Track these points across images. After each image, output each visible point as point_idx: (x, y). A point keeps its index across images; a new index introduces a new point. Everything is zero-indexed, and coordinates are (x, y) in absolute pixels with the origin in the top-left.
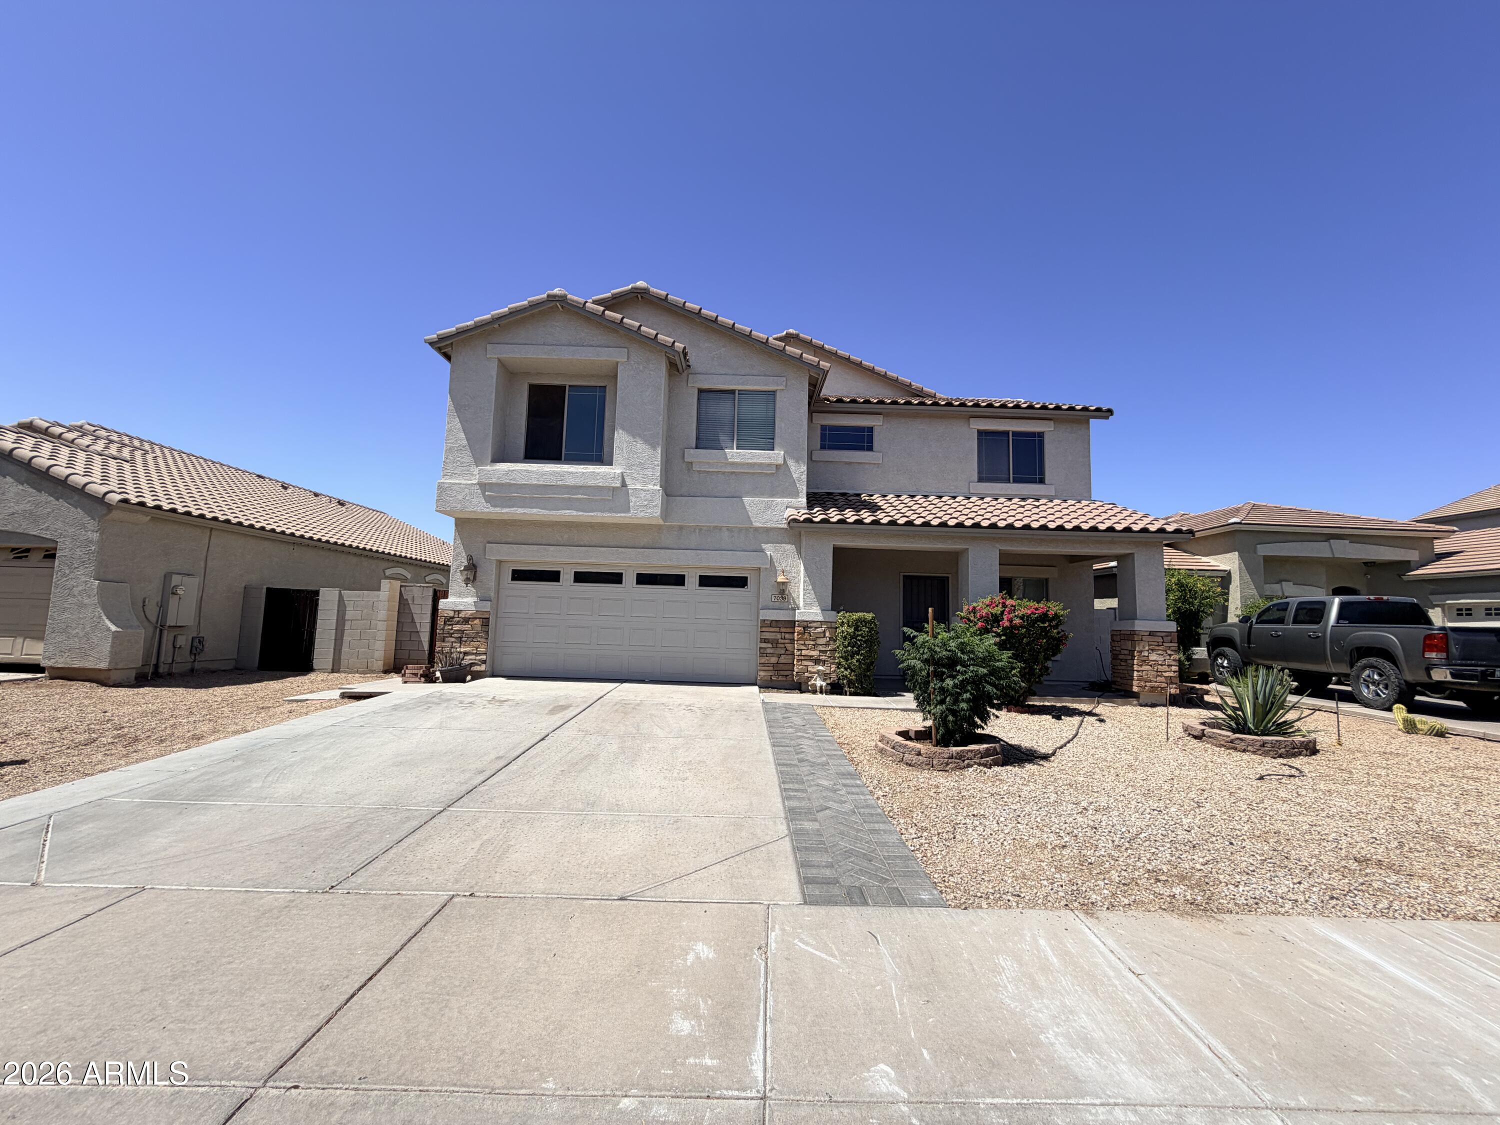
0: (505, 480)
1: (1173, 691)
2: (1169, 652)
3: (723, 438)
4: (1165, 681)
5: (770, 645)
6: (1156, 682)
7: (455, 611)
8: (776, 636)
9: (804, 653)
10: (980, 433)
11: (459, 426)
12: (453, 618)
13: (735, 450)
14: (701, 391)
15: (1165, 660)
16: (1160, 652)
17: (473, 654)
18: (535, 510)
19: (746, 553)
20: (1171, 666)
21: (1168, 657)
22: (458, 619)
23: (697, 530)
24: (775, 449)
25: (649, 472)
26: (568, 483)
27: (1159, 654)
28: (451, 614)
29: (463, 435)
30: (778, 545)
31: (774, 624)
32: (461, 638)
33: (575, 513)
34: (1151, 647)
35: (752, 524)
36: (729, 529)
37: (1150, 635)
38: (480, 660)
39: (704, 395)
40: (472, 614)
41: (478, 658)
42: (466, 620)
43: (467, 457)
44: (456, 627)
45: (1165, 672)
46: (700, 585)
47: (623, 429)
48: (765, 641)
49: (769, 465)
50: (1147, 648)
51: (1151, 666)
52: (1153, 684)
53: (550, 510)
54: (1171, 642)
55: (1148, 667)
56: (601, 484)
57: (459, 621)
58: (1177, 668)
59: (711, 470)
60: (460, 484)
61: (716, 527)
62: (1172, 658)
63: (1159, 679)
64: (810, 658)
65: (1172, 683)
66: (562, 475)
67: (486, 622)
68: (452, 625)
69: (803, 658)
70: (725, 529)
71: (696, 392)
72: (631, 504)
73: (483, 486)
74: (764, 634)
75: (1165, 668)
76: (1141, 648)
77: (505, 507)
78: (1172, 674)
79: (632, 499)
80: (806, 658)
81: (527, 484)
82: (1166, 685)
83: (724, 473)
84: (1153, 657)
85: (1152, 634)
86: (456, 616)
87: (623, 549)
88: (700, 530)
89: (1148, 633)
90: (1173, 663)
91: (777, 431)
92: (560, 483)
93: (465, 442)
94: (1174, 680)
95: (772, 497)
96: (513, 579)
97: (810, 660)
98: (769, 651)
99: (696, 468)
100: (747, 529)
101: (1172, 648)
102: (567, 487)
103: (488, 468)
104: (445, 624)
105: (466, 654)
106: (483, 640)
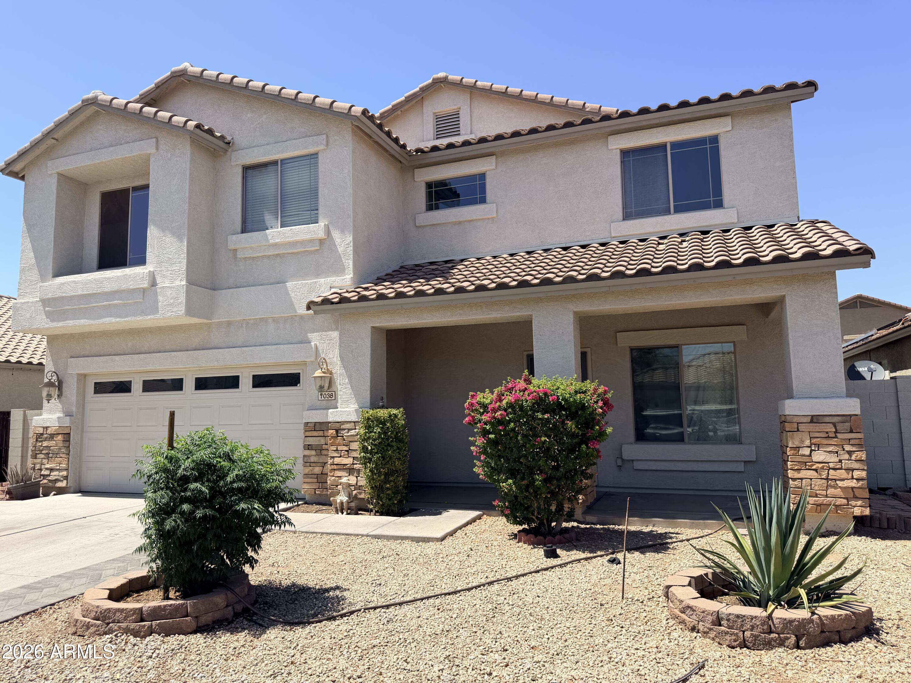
0: (59, 294)
1: (857, 512)
2: (848, 448)
3: (268, 218)
4: (841, 494)
5: (313, 452)
6: (827, 496)
7: (44, 428)
8: (320, 441)
9: (337, 461)
10: (625, 153)
11: (30, 246)
12: (42, 434)
13: (279, 229)
14: (247, 169)
15: (840, 461)
16: (831, 449)
17: (57, 470)
18: (82, 321)
19: (292, 346)
20: (853, 470)
21: (847, 456)
22: (46, 435)
23: (244, 326)
24: (320, 221)
25: (176, 267)
26: (106, 290)
27: (830, 452)
28: (41, 431)
29: (32, 255)
30: (324, 333)
31: (317, 428)
32: (48, 454)
33: (113, 320)
34: (814, 441)
35: (296, 312)
36: (275, 320)
37: (812, 422)
38: (62, 477)
39: (250, 172)
40: (56, 430)
41: (61, 474)
42: (52, 437)
43: (35, 275)
44: (45, 444)
45: (843, 480)
46: (254, 386)
47: (154, 225)
48: (308, 447)
49: (311, 241)
50: (807, 443)
51: (816, 470)
52: (821, 500)
53: (95, 319)
54: (851, 432)
55: (811, 474)
56: (131, 287)
57: (47, 438)
58: (864, 474)
59: (255, 255)
60: (28, 302)
61: (261, 319)
62: (853, 457)
63: (831, 491)
64: (342, 467)
65: (856, 498)
66: (100, 281)
67: (67, 437)
68: (42, 441)
69: (335, 467)
70: (270, 321)
71: (240, 170)
72: (160, 304)
73: (45, 302)
74: (308, 439)
75: (842, 474)
76: (797, 443)
77: (60, 321)
78: (853, 484)
79: (160, 298)
80: (339, 467)
81: (75, 296)
82: (845, 501)
83: (269, 257)
84: (819, 456)
85: (814, 419)
86: (45, 433)
87: (175, 353)
88: (248, 324)
89: (809, 419)
90: (856, 465)
91: (321, 199)
92: (99, 291)
93: (33, 261)
94: (858, 493)
95: (317, 278)
96: (96, 392)
97: (343, 470)
98: (313, 459)
99: (240, 255)
100: (292, 318)
101: (852, 442)
102: (106, 294)
103: (50, 283)
104: (37, 441)
105: (51, 470)
106: (64, 456)
